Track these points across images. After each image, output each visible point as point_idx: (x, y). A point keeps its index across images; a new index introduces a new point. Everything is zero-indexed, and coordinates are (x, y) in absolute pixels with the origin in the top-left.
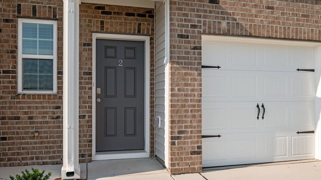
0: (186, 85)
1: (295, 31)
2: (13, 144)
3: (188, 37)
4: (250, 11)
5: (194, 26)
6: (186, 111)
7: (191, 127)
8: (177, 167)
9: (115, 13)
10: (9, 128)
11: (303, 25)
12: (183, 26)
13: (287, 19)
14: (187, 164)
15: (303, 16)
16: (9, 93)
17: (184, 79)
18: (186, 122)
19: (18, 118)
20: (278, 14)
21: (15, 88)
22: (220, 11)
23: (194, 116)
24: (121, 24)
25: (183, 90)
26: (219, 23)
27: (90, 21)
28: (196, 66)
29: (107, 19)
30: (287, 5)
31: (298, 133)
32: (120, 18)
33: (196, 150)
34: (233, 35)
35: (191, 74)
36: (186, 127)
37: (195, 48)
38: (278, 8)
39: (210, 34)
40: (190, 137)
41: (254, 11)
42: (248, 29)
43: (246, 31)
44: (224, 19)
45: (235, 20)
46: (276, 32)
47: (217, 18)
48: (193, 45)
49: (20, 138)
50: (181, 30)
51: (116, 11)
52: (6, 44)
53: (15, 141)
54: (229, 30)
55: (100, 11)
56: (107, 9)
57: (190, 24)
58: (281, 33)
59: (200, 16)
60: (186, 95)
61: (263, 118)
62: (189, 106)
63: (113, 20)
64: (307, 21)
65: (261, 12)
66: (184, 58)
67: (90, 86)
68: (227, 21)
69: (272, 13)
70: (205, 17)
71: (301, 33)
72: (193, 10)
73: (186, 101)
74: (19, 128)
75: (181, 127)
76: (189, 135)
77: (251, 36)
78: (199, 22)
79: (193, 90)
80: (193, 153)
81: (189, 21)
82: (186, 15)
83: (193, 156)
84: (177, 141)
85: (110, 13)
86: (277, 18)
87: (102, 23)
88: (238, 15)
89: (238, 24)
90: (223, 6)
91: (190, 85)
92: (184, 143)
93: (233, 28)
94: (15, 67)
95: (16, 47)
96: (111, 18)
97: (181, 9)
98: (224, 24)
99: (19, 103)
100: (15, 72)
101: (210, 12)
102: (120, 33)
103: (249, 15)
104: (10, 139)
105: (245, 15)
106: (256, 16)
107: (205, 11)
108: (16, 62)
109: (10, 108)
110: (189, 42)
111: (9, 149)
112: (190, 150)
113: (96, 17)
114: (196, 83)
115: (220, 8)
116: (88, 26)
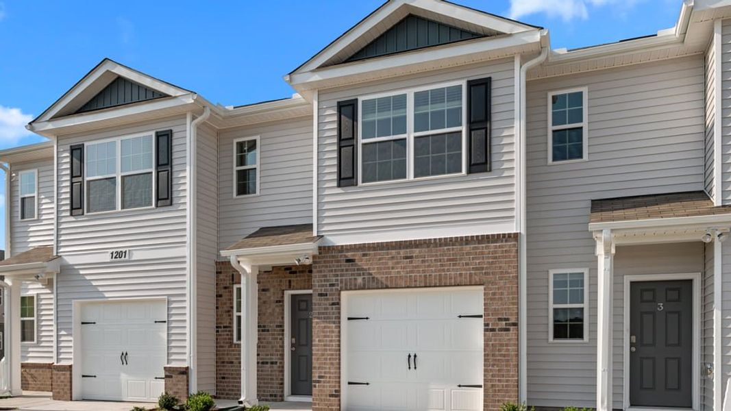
0: (325, 336)
1: (438, 278)
2: (229, 382)
3: (326, 295)
4: (386, 263)
5: (332, 285)
6: (326, 359)
7: (330, 373)
8: (317, 406)
9: (300, 272)
10: (227, 370)
11: (448, 270)
12: (323, 286)
13: (429, 266)
14: (326, 405)
15: (449, 260)
16: (227, 343)
17: (324, 332)
18: (325, 368)
19: (232, 363)
20: (416, 262)
21: (233, 339)
22: (356, 268)
23: (332, 364)
24: (305, 281)
25: (323, 341)
26: (355, 279)
27: (281, 281)
28: (334, 320)
29: (293, 278)
30: (428, 251)
31: (460, 386)
32: (304, 276)
33: (334, 393)
34: (369, 289)
35: (329, 327)
36: (325, 373)
37: (333, 304)
38: (417, 257)
39: (346, 289)
40: (329, 382)
41: (390, 264)
42: (384, 282)
43: (382, 283)
44: (359, 275)
45: (370, 274)
46: (415, 281)
47: (352, 275)
48: (331, 302)
49: (232, 378)
50: (321, 290)
51: (301, 269)
52: (225, 306)
53: (231, 380)
54: (364, 285)
55: (288, 271)
56: (293, 269)
57: (328, 283)
58: (421, 282)
59: (337, 276)
60: (325, 345)
61: (415, 368)
62: (328, 355)
63: (299, 278)
64: (454, 265)
65: (398, 263)
66: (323, 313)
67: (281, 337)
68: (362, 277)
69: (411, 262)
70: (342, 275)
71: (446, 278)
72: (332, 271)
73: (326, 350)
74: (233, 370)
75: (321, 372)
76: (328, 380)
77: (387, 287)
78: (337, 280)
79: (331, 341)
80: (331, 396)
81: (328, 281)
82: (325, 276)
83: (331, 398)
84: (317, 384)
85: (295, 272)
86: (416, 267)
87: (290, 281)
88: (374, 269)
89: (373, 278)
90: (359, 263)
91: (328, 337)
92: (324, 387)
93: (369, 282)
94: (231, 323)
95: (232, 308)
96: (297, 277)
97: (321, 272)
98: (360, 280)
99: (233, 351)
100: (231, 327)
101: (347, 270)
102: (304, 289)
103: (385, 268)
104: (227, 378)
105: (381, 269)
106: (393, 268)
107: (342, 270)
108: (232, 319)
109: (228, 354)
110: (328, 299)
111: (227, 386)
112: (328, 393)
113: (285, 277)
114: (333, 334)
115: (356, 265)
116: (280, 285)
